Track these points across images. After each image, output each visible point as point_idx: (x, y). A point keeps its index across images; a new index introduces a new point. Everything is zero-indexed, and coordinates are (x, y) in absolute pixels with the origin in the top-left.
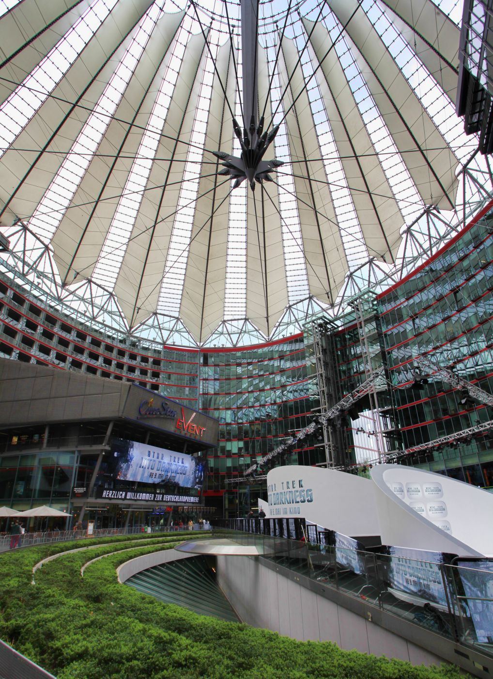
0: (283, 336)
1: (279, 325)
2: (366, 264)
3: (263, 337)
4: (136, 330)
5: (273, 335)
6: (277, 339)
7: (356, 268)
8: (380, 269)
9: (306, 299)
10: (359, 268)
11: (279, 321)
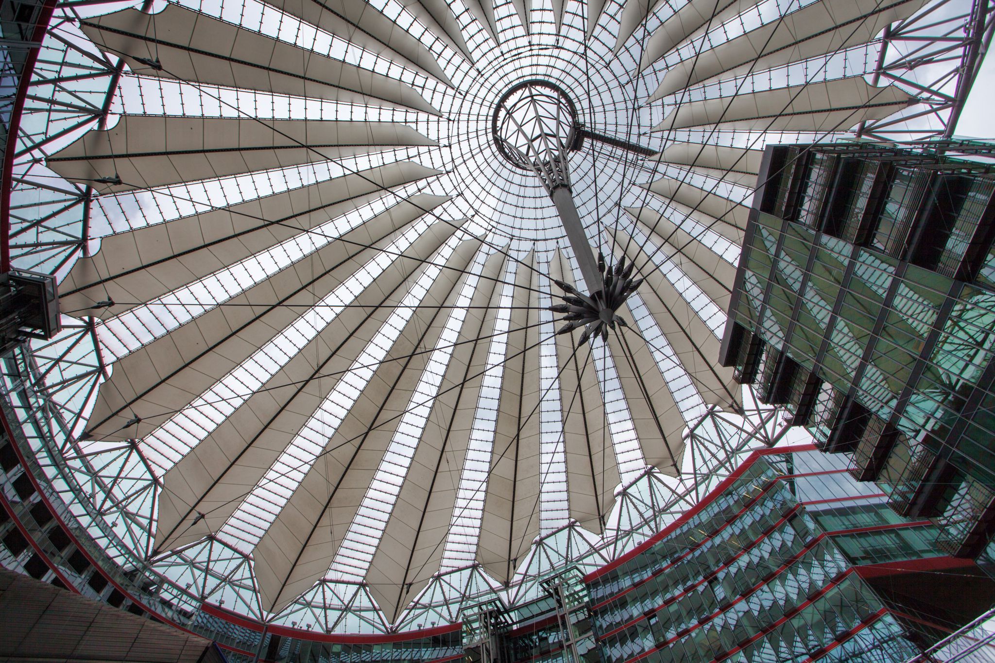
0: (420, 626)
1: (414, 607)
2: (564, 528)
3: (384, 625)
4: (161, 560)
5: (402, 622)
6: (405, 630)
7: (549, 532)
8: (584, 539)
9: (467, 568)
10: (554, 533)
11: (416, 600)
